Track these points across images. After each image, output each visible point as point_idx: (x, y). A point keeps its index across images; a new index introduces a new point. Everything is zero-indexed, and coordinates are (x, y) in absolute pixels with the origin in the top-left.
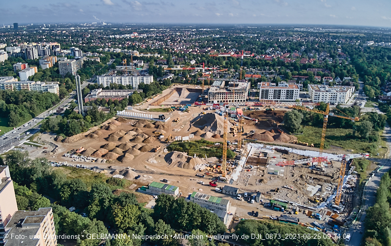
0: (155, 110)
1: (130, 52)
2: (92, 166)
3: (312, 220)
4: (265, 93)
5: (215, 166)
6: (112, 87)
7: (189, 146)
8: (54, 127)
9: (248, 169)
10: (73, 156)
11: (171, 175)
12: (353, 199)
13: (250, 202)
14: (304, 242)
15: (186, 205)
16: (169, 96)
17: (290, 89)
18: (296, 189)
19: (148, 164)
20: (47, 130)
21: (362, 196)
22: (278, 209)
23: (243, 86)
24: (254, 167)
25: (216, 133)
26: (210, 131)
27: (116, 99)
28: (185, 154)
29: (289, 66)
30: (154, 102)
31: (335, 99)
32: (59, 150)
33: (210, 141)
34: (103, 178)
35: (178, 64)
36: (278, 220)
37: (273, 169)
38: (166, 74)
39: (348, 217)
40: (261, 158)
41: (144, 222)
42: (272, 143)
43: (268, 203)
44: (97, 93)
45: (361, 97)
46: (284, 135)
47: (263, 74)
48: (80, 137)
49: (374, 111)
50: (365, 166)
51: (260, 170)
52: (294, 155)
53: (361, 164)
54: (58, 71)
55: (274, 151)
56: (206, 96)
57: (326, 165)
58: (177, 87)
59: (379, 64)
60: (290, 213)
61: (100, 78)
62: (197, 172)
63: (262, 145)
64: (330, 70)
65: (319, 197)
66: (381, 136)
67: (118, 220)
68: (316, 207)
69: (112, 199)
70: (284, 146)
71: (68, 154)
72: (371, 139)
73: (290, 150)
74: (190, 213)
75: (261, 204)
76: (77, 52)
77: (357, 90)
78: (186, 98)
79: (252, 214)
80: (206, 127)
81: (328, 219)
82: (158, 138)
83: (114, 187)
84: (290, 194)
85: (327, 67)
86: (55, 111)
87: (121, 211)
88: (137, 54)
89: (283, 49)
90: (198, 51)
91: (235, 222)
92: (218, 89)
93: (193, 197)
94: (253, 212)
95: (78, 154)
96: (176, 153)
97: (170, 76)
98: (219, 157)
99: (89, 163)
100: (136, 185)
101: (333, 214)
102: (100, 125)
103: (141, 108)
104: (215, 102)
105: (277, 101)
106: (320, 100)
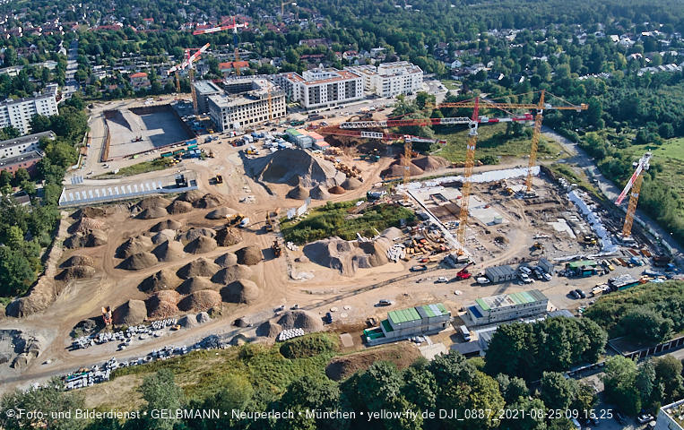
4: (315, 94)
5: (415, 243)
7: (328, 222)
10: (103, 338)
13: (545, 280)
17: (349, 80)
19: (305, 286)
22: (590, 273)
26: (314, 184)
27: (15, 167)
30: (103, 154)
31: (410, 85)
32: (41, 339)
37: (483, 216)
39: (654, 248)
40: (443, 204)
43: (568, 271)
51: (470, 224)
52: (475, 185)
53: (565, 173)
55: (443, 188)
56: (198, 118)
62: (404, 264)
63: (418, 184)
70: (449, 176)
71: (83, 339)
75: (560, 275)
78: (149, 129)
79: (572, 295)
80: (301, 178)
81: (645, 260)
82: (240, 227)
84: (558, 245)
90: (41, 29)
94: (571, 292)
95: (110, 327)
96: (332, 244)
97: (57, 89)
98: (397, 225)
99: (175, 336)
100: (348, 335)
101: (637, 251)
102: (53, 240)
103: (93, 174)
104: (237, 124)
105: (334, 105)
106: (392, 91)
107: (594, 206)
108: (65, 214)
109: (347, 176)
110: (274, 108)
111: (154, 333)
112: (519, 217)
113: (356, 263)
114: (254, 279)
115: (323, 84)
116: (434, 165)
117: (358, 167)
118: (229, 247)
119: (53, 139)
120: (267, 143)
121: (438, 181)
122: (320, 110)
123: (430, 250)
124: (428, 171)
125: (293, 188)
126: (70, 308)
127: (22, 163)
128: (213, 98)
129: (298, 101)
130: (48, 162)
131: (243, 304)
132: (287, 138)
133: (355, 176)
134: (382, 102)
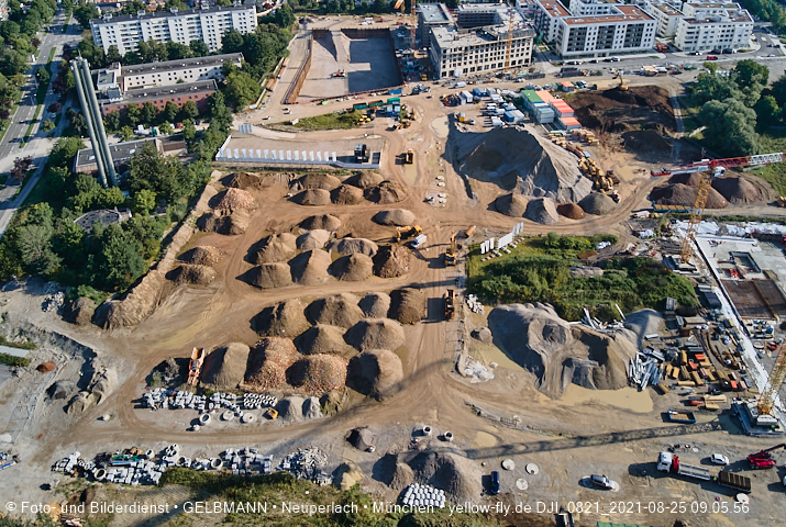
0: (317, 123)
4: (579, 37)
5: (685, 359)
8: (42, 262)
10: (179, 400)
17: (634, 23)
19: (472, 391)
26: (539, 193)
27: (184, 98)
30: (291, 92)
31: (729, 38)
32: (112, 376)
55: (756, 241)
56: (418, 55)
58: (313, 26)
63: (713, 227)
70: (770, 220)
71: (157, 392)
80: (520, 179)
82: (410, 246)
95: (194, 384)
96: (536, 323)
99: (266, 430)
102: (188, 213)
103: (270, 121)
104: (459, 71)
105: (604, 55)
106: (700, 44)
108: (217, 174)
109: (594, 187)
110: (515, 53)
111: (241, 414)
113: (569, 373)
115: (593, 25)
116: (748, 196)
117: (618, 172)
118: (386, 280)
119: (239, 65)
120: (491, 106)
121: (750, 228)
122: (581, 61)
123: (708, 379)
124: (735, 204)
125: (505, 193)
126: (164, 332)
127: (193, 95)
128: (436, 32)
129: (553, 43)
130: (221, 97)
131: (374, 401)
132: (521, 104)
133: (607, 190)
134: (680, 59)
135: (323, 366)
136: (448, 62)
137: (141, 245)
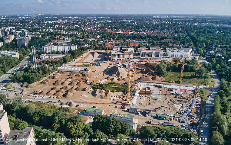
0: (81, 66)
1: (59, 31)
2: (48, 101)
3: (181, 124)
4: (144, 54)
5: (122, 97)
6: (52, 53)
7: (105, 86)
8: (20, 78)
9: (141, 97)
10: (34, 96)
11: (97, 103)
12: (200, 111)
13: (145, 116)
14: (181, 136)
15: (112, 120)
16: (87, 57)
17: (157, 51)
18: (169, 107)
19: (82, 98)
20: (15, 80)
21: (205, 109)
22: (162, 119)
23: (131, 50)
24: (144, 96)
25: (119, 78)
26: (115, 77)
27: (55, 60)
28: (104, 91)
29: (154, 38)
30: (79, 61)
31: (182, 56)
32: (25, 92)
33: (117, 82)
34: (56, 107)
35: (90, 38)
36: (163, 125)
37: (154, 97)
38: (83, 44)
39: (200, 120)
40: (147, 91)
41: (88, 131)
42: (152, 82)
43: (155, 116)
44: (43, 57)
45: (196, 54)
46: (158, 77)
47: (140, 43)
48: (37, 83)
49: (204, 62)
50: (204, 92)
51: (147, 97)
52: (165, 88)
53: (202, 92)
54: (16, 44)
55: (153, 86)
56: (110, 57)
57: (183, 93)
58: (91, 51)
59: (203, 35)
60: (168, 121)
61: (44, 48)
62: (112, 101)
63: (146, 84)
64: (177, 39)
65: (182, 110)
66: (210, 76)
67: (72, 131)
68: (181, 116)
69: (67, 120)
70: (159, 83)
71: (31, 95)
72: (205, 78)
73: (162, 85)
74: (114, 124)
75: (152, 117)
76: (26, 32)
77: (193, 51)
78: (98, 58)
79: (147, 122)
80: (113, 74)
81: (189, 122)
82: (85, 82)
83: (64, 113)
84: (167, 110)
85: (174, 38)
86: (18, 69)
87: (74, 126)
88: (63, 32)
89: (148, 28)
90: (100, 30)
91: (139, 128)
92: (117, 52)
93: (113, 115)
94: (148, 121)
95: (38, 94)
96: (98, 91)
97: (86, 45)
98: (123, 91)
100: (77, 111)
101: (191, 119)
102: (48, 76)
103: (72, 65)
104: (116, 59)
105: (150, 58)
106: (174, 57)
107: (197, 104)
108: (56, 71)
111: (43, 97)
112: (166, 100)
114: (74, 94)
115: (147, 51)
116: (157, 80)
119: (69, 55)
120: (118, 65)
122: (144, 59)
123: (124, 100)
127: (58, 59)
128: (113, 52)
135: (59, 93)
136: (113, 57)
137: (37, 78)
